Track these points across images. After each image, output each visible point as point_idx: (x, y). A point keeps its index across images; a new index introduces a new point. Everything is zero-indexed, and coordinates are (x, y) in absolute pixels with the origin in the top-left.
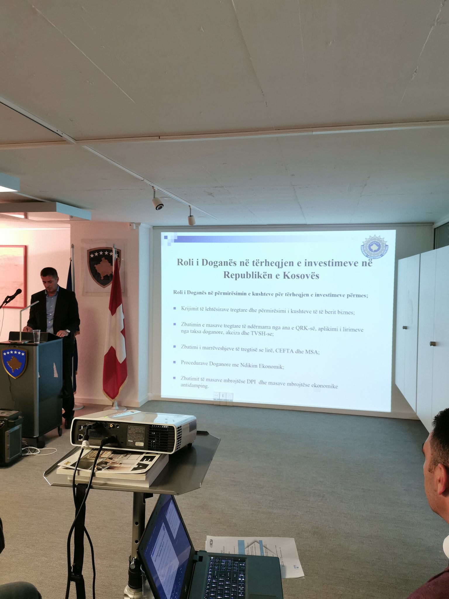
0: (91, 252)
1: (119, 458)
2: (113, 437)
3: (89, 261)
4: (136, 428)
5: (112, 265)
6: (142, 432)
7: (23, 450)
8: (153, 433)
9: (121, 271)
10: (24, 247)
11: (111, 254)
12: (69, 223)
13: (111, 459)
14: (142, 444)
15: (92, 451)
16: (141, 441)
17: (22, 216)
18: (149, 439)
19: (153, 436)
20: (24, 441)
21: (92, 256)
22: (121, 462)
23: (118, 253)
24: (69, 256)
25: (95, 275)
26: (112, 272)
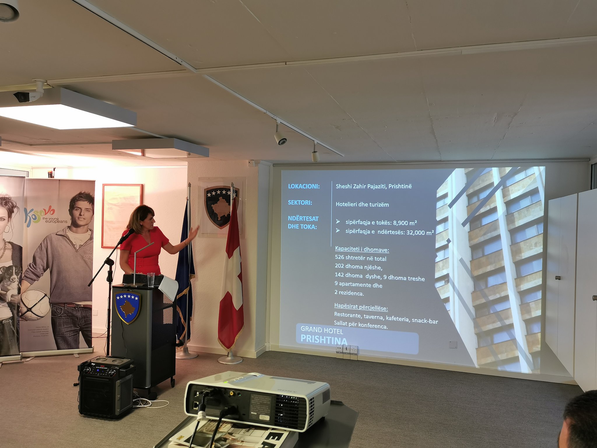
0: (208, 191)
1: (240, 434)
2: (233, 407)
3: (206, 200)
4: (260, 398)
5: (229, 205)
6: (268, 403)
7: (135, 401)
8: (281, 405)
9: (238, 212)
10: (141, 185)
11: (229, 193)
12: (186, 161)
13: (231, 434)
14: (267, 418)
15: (209, 422)
16: (266, 414)
17: (140, 154)
18: (276, 411)
19: (281, 408)
20: (135, 392)
21: (209, 195)
22: (242, 439)
23: (236, 192)
24: (186, 195)
25: (212, 215)
26: (230, 212)
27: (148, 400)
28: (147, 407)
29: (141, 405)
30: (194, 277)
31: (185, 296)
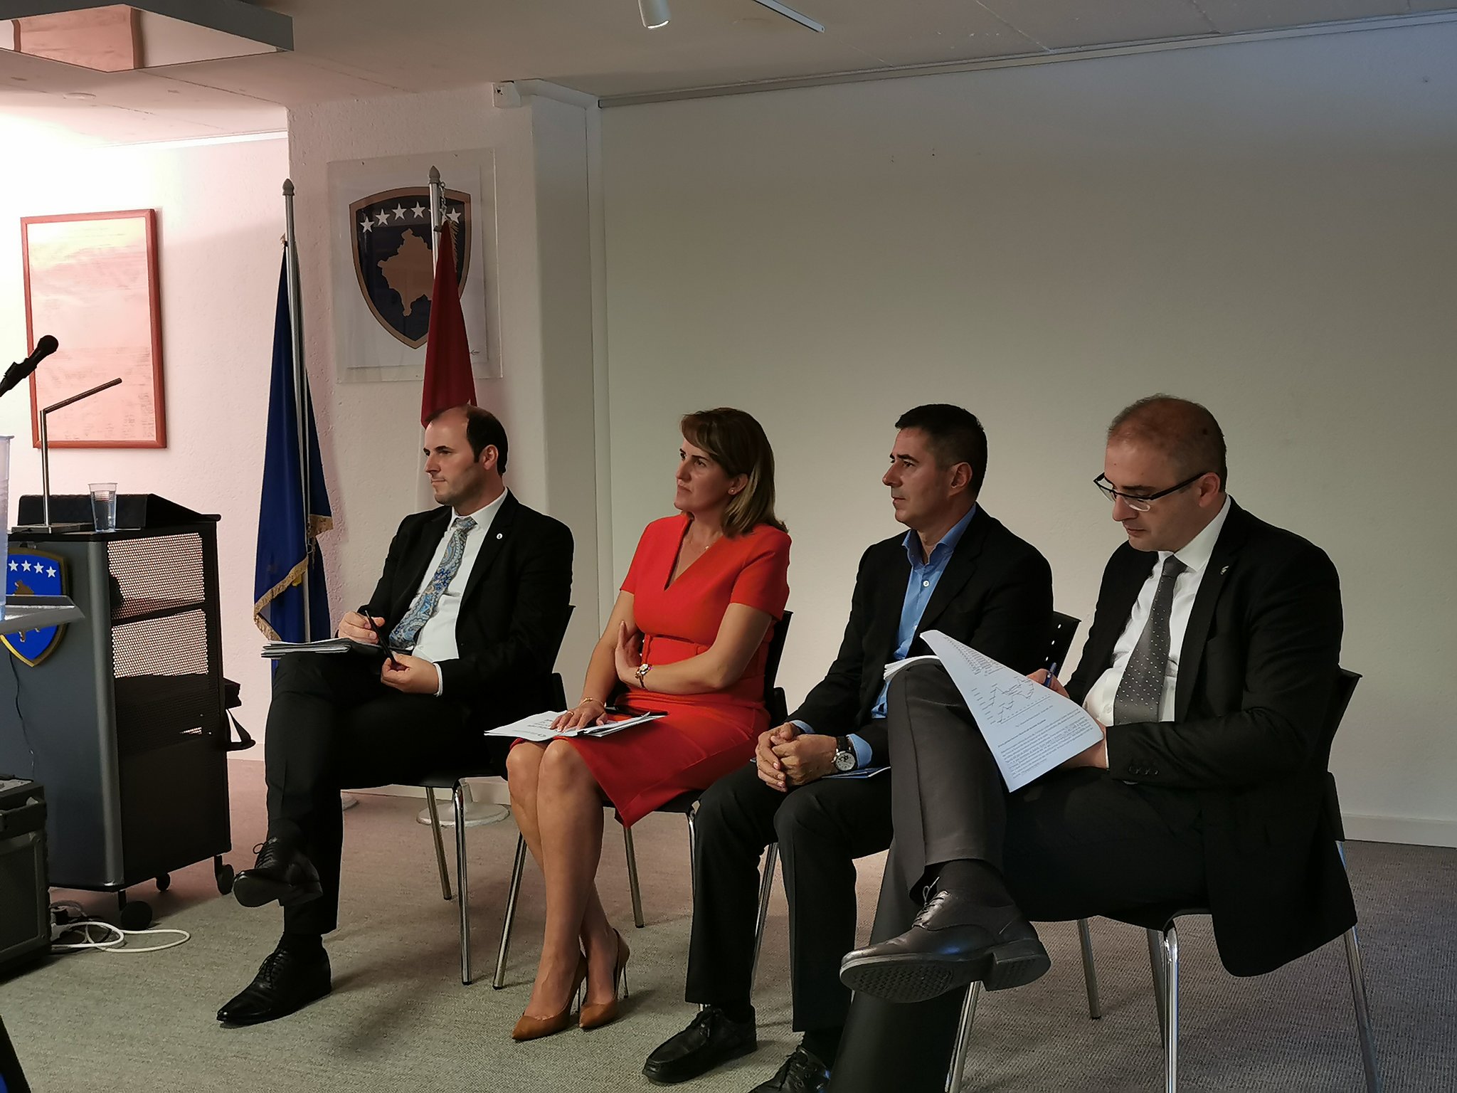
0: (365, 210)
3: (355, 244)
7: (68, 931)
10: (148, 214)
12: (284, 105)
21: (367, 225)
23: (460, 204)
25: (381, 297)
27: (114, 928)
28: (108, 947)
29: (88, 942)
30: (330, 527)
31: (295, 591)
